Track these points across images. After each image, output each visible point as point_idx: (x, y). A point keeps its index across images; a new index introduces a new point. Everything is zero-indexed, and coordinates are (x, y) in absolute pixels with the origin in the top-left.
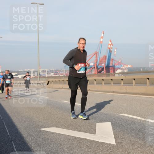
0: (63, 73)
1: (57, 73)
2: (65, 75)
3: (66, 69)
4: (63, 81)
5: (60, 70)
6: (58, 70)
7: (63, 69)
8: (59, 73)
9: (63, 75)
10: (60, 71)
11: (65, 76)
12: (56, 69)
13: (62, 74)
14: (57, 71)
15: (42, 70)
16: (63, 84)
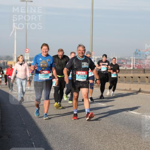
0: (132, 64)
1: (122, 63)
2: (136, 68)
3: (137, 58)
4: (132, 77)
5: (127, 58)
6: (122, 59)
7: (132, 58)
8: (124, 63)
9: (132, 68)
10: (127, 60)
11: (136, 70)
12: (119, 58)
13: (130, 66)
14: (122, 61)
15: (96, 58)
16: (132, 83)
